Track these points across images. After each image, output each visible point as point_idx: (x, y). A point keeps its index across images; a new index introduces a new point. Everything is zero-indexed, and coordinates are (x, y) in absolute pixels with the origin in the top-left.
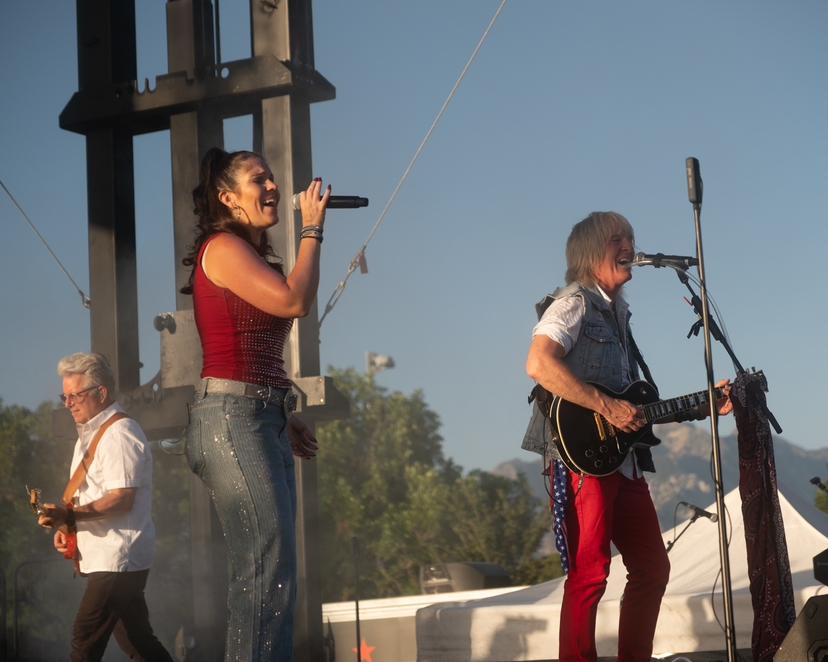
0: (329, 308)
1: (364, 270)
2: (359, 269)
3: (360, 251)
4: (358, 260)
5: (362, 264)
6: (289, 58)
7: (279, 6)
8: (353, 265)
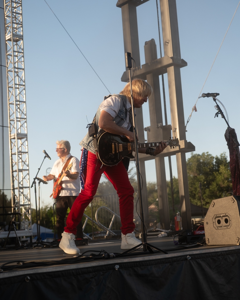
0: (188, 122)
1: (196, 111)
2: (194, 111)
3: (194, 106)
4: (194, 108)
5: (195, 109)
6: (172, 56)
7: (170, 43)
8: (193, 110)
